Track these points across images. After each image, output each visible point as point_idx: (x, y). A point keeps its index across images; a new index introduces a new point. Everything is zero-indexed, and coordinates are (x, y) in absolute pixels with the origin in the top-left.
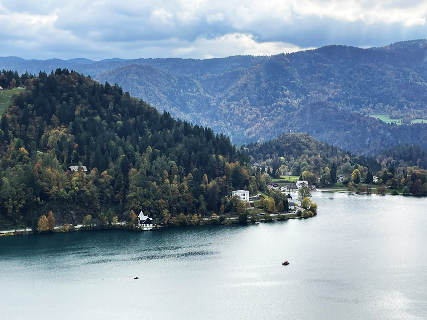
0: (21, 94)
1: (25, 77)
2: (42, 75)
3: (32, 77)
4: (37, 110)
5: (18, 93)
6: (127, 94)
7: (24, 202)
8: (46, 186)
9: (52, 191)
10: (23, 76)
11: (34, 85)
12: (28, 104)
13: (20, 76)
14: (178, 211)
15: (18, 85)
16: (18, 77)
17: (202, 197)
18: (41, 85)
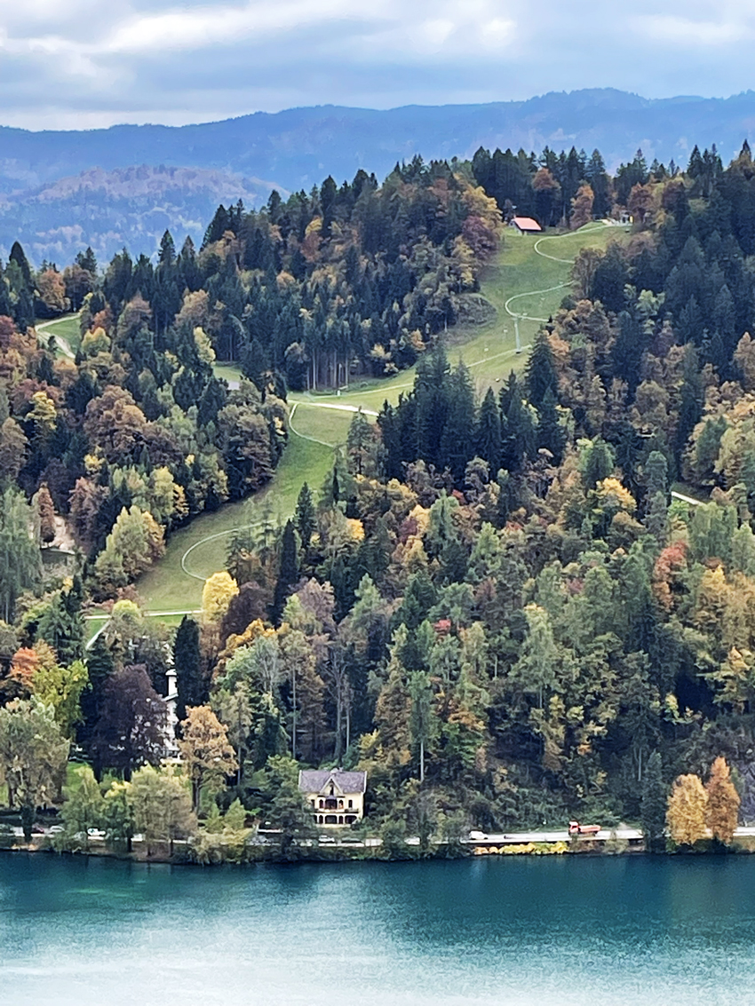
0: (615, 249)
1: (631, 174)
2: (703, 165)
4: (676, 317)
5: (599, 246)
7: (608, 714)
8: (701, 645)
9: (725, 671)
10: (622, 171)
11: (668, 208)
12: (639, 291)
13: (612, 172)
16: (605, 177)
18: (697, 205)
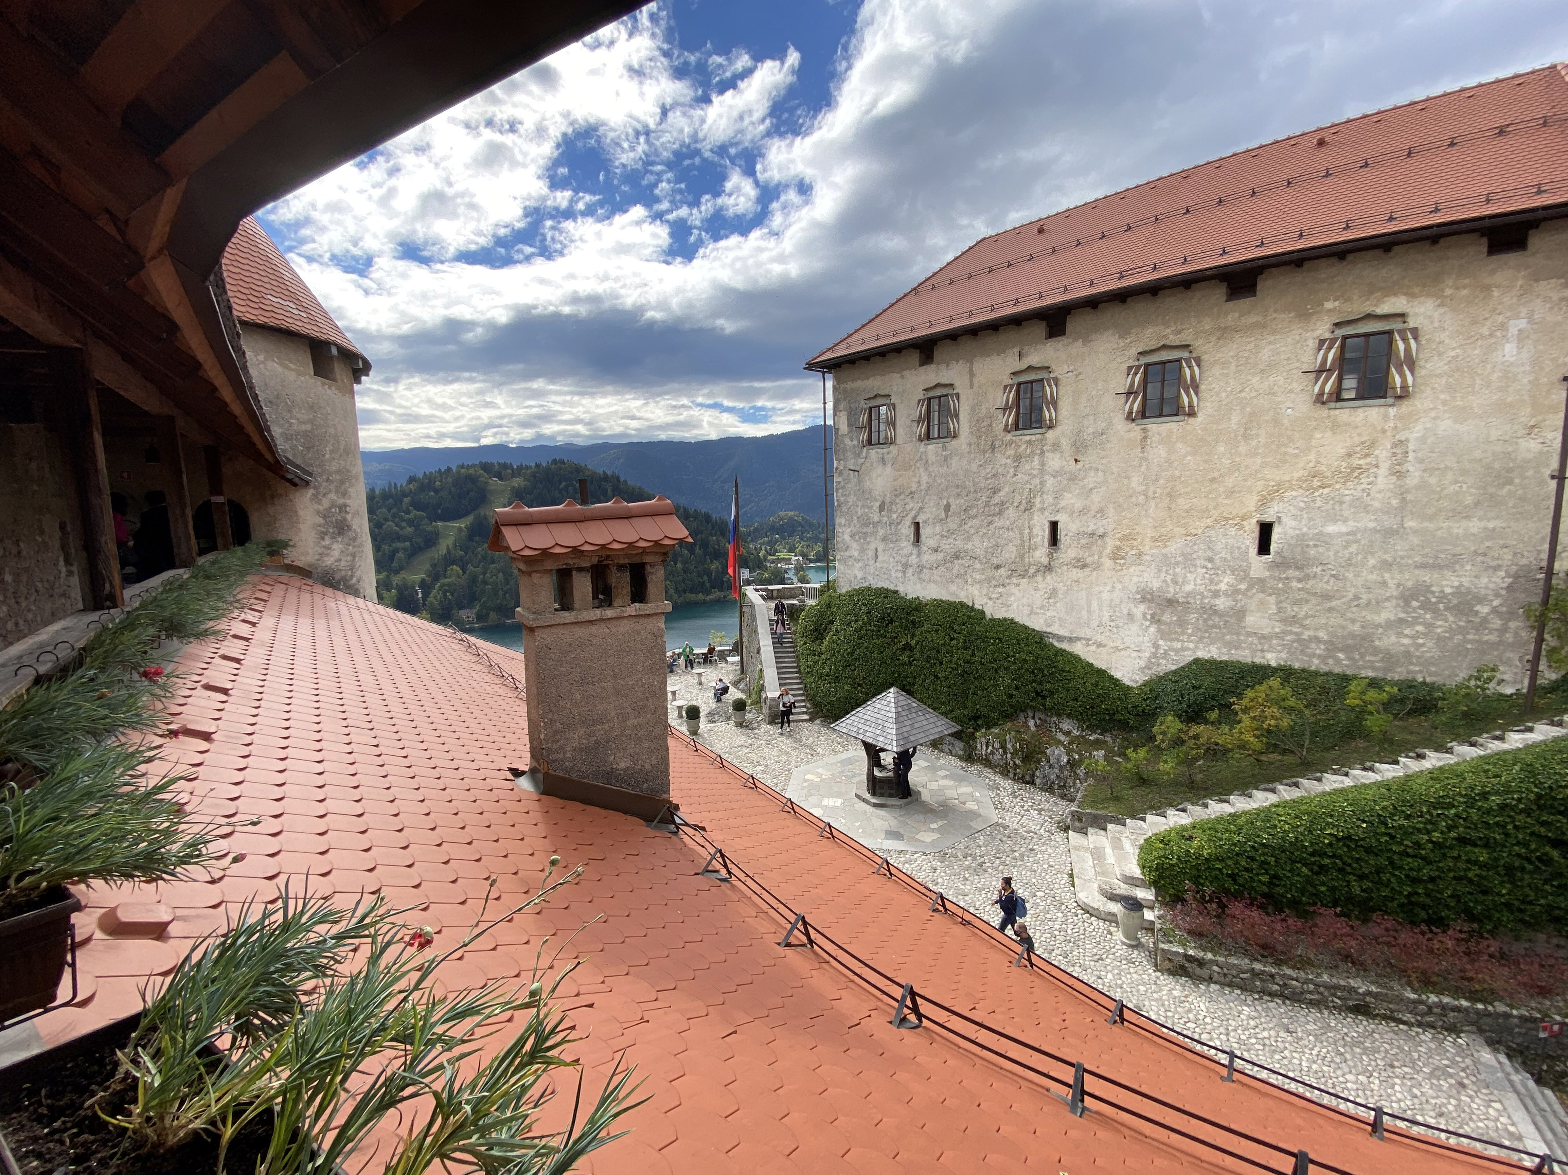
1: (520, 468)
2: (538, 466)
3: (527, 467)
6: (625, 481)
14: (685, 592)
15: (513, 476)
17: (705, 578)
